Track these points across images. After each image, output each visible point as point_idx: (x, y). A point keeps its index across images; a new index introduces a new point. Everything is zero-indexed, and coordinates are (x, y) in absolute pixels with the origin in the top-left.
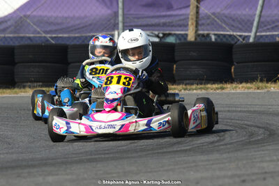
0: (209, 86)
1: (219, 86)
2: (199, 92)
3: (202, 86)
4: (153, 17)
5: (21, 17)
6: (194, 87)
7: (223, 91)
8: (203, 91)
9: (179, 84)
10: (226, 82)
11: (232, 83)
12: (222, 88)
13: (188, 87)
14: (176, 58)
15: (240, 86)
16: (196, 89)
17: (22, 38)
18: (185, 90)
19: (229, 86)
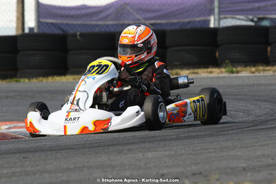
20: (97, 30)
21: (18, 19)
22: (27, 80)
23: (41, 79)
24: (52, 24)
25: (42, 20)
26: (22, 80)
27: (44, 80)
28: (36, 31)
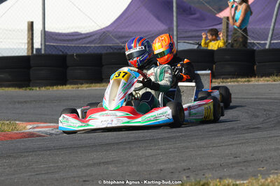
0: (239, 79)
1: (247, 79)
2: (233, 84)
3: (235, 80)
4: (194, 31)
5: (104, 32)
6: (229, 80)
7: (250, 83)
8: (236, 83)
9: (218, 78)
10: (251, 77)
11: (255, 77)
12: (249, 81)
13: (224, 80)
14: (215, 60)
15: (262, 79)
16: (230, 82)
17: (104, 47)
18: (222, 82)
19: (253, 79)
20: (87, 52)
21: (28, 43)
22: (38, 89)
23: (48, 87)
24: (54, 46)
25: (47, 44)
26: (34, 88)
27: (51, 88)
28: (43, 52)
